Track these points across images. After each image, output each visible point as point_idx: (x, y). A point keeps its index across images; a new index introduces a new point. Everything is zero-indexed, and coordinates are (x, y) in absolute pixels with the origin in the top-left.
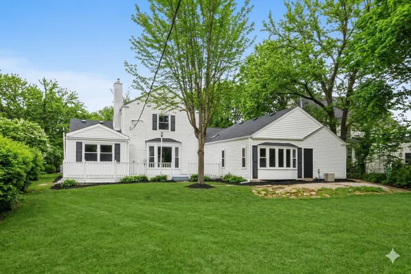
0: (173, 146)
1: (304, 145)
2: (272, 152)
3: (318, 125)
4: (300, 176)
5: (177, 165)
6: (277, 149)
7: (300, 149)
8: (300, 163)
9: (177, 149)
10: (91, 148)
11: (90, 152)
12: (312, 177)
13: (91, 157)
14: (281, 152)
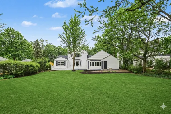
0: (80, 61)
1: (104, 60)
2: (93, 63)
3: (109, 54)
4: (102, 68)
5: (81, 66)
6: (97, 62)
7: (102, 62)
8: (102, 65)
9: (81, 62)
10: (59, 62)
11: (59, 64)
12: (106, 69)
13: (59, 65)
14: (98, 62)
